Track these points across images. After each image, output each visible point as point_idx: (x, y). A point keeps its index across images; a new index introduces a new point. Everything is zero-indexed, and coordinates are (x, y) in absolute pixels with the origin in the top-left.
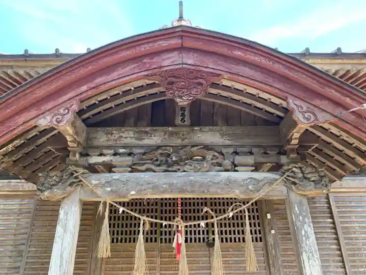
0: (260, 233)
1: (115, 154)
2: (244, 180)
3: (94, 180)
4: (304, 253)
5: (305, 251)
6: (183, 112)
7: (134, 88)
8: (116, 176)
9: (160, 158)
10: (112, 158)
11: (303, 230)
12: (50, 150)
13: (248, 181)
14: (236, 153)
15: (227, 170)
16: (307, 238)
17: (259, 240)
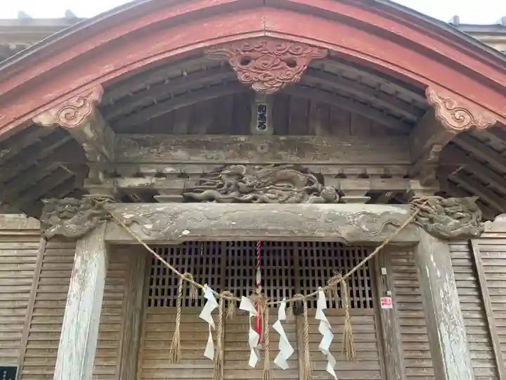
0: (370, 296)
1: (159, 175)
2: (354, 216)
3: (127, 212)
4: (442, 324)
5: (444, 321)
6: (262, 113)
7: (188, 74)
8: (160, 207)
9: (228, 181)
10: (154, 180)
11: (441, 291)
12: (60, 168)
13: (360, 217)
14: (341, 176)
15: (328, 201)
16: (448, 302)
17: (368, 304)
